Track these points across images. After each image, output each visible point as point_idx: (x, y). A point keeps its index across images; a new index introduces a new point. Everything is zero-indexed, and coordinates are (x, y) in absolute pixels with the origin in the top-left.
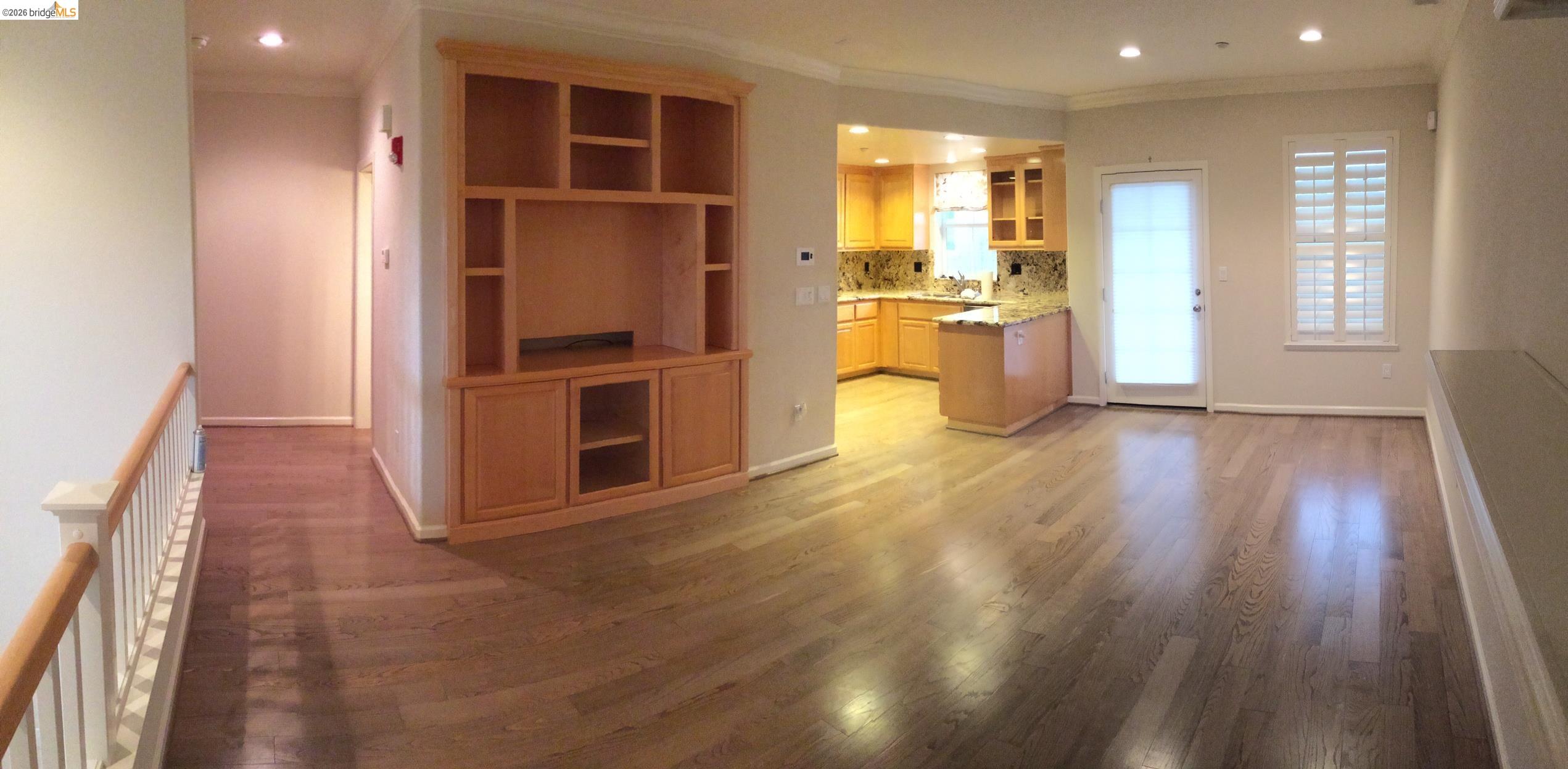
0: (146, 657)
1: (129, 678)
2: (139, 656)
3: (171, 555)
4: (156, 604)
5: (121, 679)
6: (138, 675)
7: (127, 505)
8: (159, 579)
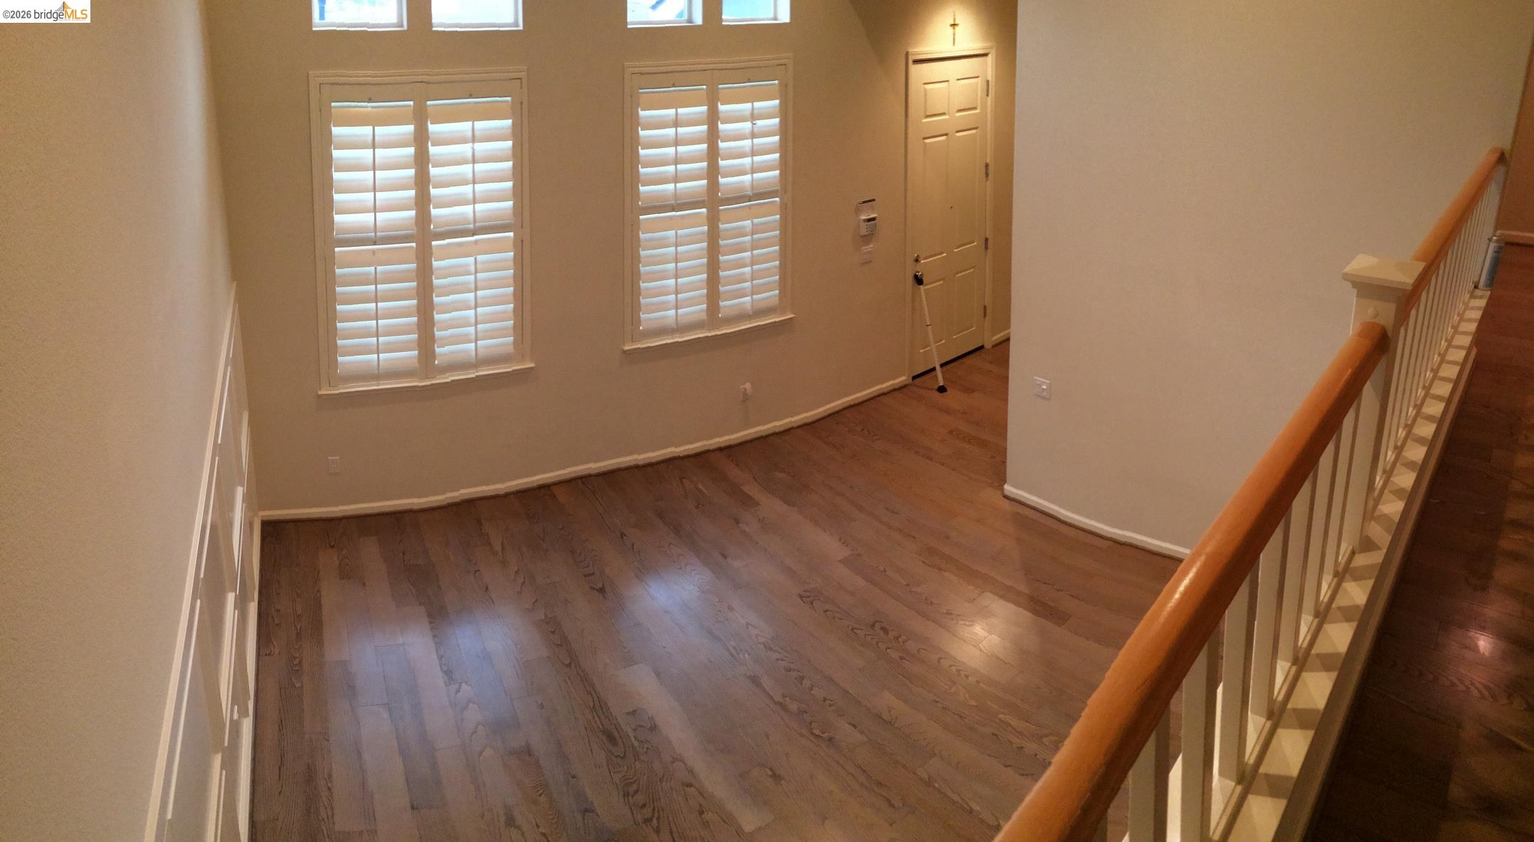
0: (1403, 467)
1: (1384, 482)
2: (1396, 465)
3: (1432, 391)
4: (1419, 419)
5: (1379, 481)
6: (1392, 481)
7: (1414, 304)
8: (1416, 413)
